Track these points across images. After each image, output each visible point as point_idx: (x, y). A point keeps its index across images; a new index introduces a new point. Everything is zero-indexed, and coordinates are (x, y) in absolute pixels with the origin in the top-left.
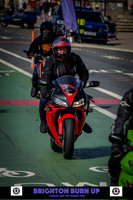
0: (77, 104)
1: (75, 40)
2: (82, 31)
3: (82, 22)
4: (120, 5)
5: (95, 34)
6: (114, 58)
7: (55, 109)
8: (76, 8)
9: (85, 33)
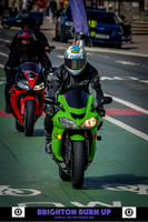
0: (38, 88)
1: (86, 44)
2: (93, 34)
3: (93, 24)
4: (135, 5)
5: (108, 37)
6: (129, 63)
7: (17, 92)
8: (86, 8)
9: (97, 36)
